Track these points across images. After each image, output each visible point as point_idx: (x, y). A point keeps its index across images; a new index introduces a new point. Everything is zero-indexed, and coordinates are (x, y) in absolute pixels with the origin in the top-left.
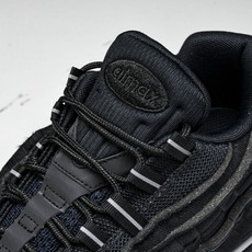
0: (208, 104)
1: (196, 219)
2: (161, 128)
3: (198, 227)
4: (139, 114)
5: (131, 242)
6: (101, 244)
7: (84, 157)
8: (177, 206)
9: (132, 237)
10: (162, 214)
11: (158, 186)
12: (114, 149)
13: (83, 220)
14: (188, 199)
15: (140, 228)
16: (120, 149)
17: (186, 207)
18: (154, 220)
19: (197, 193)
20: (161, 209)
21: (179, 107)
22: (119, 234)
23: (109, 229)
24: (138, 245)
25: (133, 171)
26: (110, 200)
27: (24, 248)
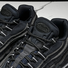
0: (59, 31)
1: (56, 57)
2: (48, 36)
4: (43, 34)
9: (43, 60)
10: (49, 55)
16: (40, 41)
17: (54, 54)
18: (47, 57)
19: (56, 51)
21: (52, 31)
22: (40, 59)
23: (38, 58)
24: (44, 62)
25: (44, 46)
26: (38, 52)
27: (20, 62)
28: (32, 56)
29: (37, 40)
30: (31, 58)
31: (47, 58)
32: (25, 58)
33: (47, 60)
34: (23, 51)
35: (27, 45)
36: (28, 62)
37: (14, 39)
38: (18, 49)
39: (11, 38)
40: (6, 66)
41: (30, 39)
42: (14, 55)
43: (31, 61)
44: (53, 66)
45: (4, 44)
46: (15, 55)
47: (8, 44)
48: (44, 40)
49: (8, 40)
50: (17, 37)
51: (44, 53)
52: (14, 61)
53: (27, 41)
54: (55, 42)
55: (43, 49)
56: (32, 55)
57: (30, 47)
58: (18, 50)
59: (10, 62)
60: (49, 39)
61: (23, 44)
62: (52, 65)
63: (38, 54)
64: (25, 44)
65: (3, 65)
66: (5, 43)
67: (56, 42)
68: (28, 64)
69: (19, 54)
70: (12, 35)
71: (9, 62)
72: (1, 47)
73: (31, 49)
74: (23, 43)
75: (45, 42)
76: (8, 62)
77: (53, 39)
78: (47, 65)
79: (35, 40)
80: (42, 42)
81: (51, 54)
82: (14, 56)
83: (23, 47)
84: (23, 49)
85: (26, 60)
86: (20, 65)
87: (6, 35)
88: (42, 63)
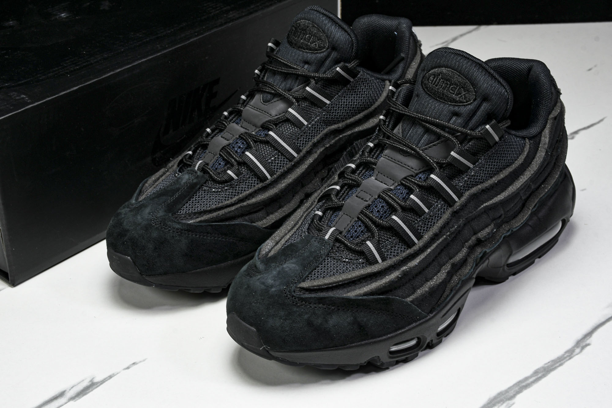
1: (501, 197)
2: (471, 118)
3: (502, 203)
5: (450, 210)
6: (426, 210)
7: (408, 146)
8: (486, 184)
9: (451, 206)
10: (474, 190)
11: (471, 166)
12: (433, 137)
13: (411, 191)
14: (495, 180)
15: (456, 199)
16: (439, 137)
17: (492, 187)
18: (467, 194)
19: (502, 176)
20: (473, 186)
22: (440, 204)
23: (432, 199)
24: (455, 214)
25: (452, 153)
26: (432, 176)
27: (362, 212)
28: (405, 191)
29: (427, 131)
30: (405, 199)
31: (463, 199)
32: (379, 196)
33: (464, 206)
34: (370, 176)
35: (386, 152)
36: (393, 210)
37: (337, 139)
38: (353, 166)
39: (326, 136)
40: (308, 229)
41: (398, 130)
42: (338, 188)
43: (404, 209)
44: (487, 230)
45: (301, 154)
46: (342, 187)
47: (315, 156)
48: (452, 132)
49: (315, 140)
50: (349, 133)
51: (455, 182)
52: (339, 208)
53: (389, 138)
54: (497, 139)
55: (449, 165)
56: (406, 187)
57: (399, 157)
58: (354, 171)
59: (324, 213)
60: (473, 129)
61: (372, 150)
62: (483, 229)
63: (429, 182)
64: (381, 152)
65: (297, 226)
66: (304, 151)
67: (500, 139)
68: (394, 217)
69: (358, 185)
70: (328, 123)
71: (320, 213)
72: (289, 165)
73: (402, 165)
74: (371, 145)
75: (457, 137)
76: (317, 212)
77: (488, 127)
78: (465, 225)
79: (420, 130)
80: (447, 139)
81: (479, 187)
82: (338, 192)
83: (372, 160)
84: (373, 169)
85: (384, 204)
86: (363, 222)
87: (306, 123)
88: (446, 216)
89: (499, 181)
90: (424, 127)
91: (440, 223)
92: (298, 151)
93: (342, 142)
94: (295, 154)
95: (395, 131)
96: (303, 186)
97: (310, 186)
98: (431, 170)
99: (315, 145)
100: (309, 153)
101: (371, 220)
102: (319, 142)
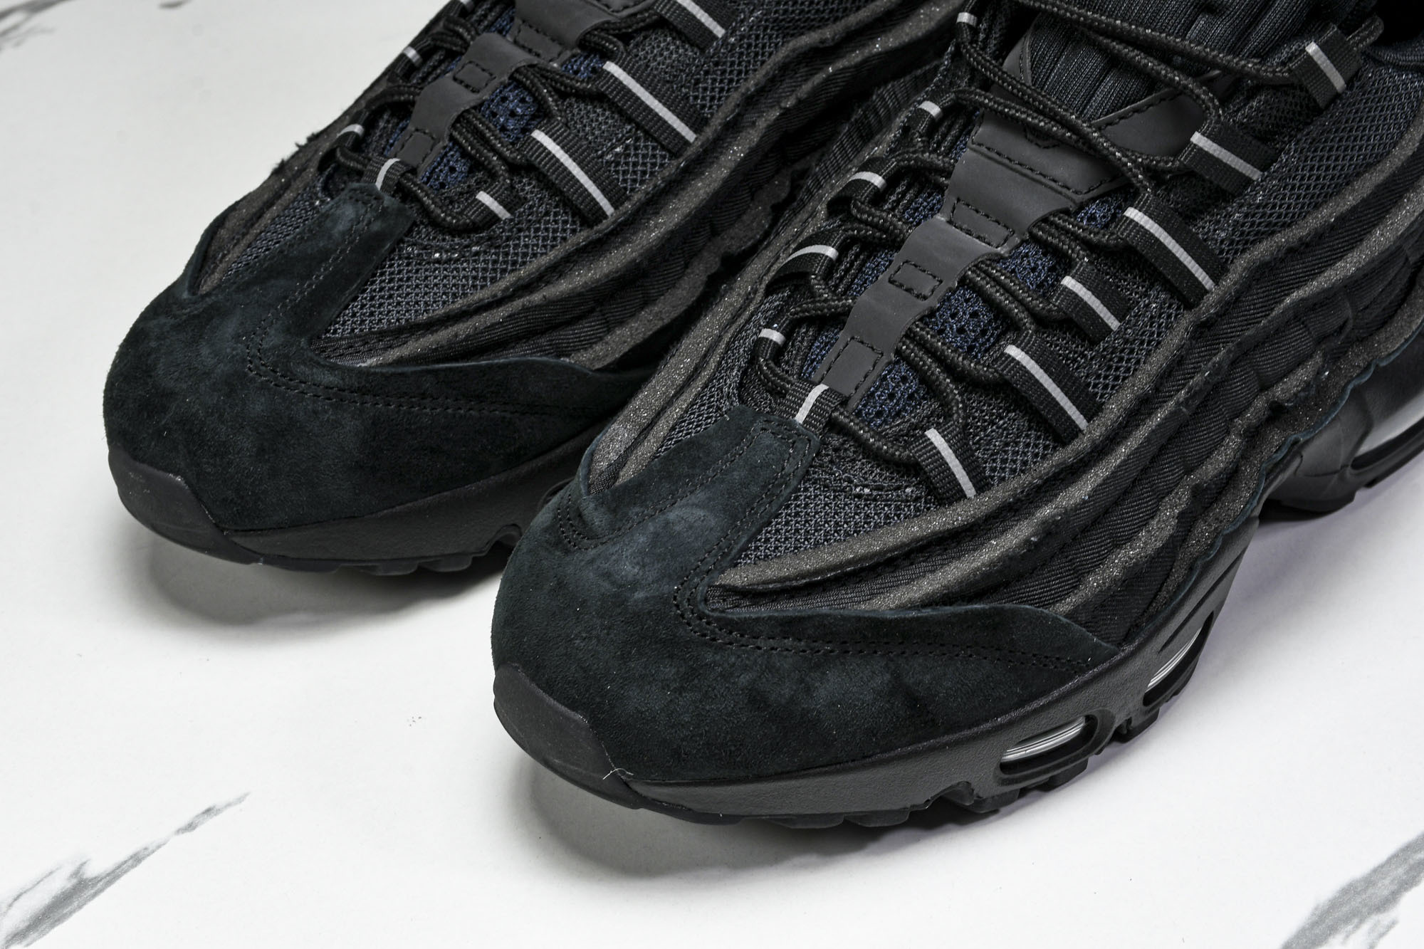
1: (1347, 267)
2: (1256, 19)
3: (1352, 286)
5: (1186, 320)
6: (1114, 323)
7: (1053, 117)
8: (1301, 231)
9: (1189, 306)
10: (1262, 250)
11: (1256, 175)
12: (1133, 85)
13: (1064, 264)
14: (1328, 213)
15: (1207, 282)
16: (1151, 82)
17: (1319, 237)
18: (1239, 267)
19: (1350, 200)
20: (1260, 237)
22: (1155, 301)
23: (1131, 287)
24: (1203, 330)
25: (1197, 138)
26: (1132, 213)
27: (909, 335)
28: (1046, 262)
29: (1114, 63)
30: (1048, 288)
31: (1230, 280)
32: (963, 281)
33: (1230, 305)
34: (933, 210)
35: (982, 132)
36: (1008, 327)
37: (819, 78)
38: (877, 180)
39: (785, 69)
40: (741, 386)
41: (1019, 59)
42: (831, 252)
43: (1042, 322)
44: (1303, 375)
45: (709, 132)
46: (843, 250)
47: (751, 137)
48: (1195, 67)
49: (751, 85)
50: (856, 57)
51: (1203, 227)
52: (837, 319)
53: (986, 85)
54: (1339, 82)
55: (1186, 175)
56: (1047, 249)
57: (1026, 151)
58: (878, 197)
59: (788, 335)
60: (1263, 55)
61: (934, 124)
62: (1290, 371)
63: (1123, 233)
64: (966, 130)
65: (705, 374)
66: (716, 123)
67: (1349, 83)
68: (1013, 351)
69: (894, 243)
70: (789, 29)
71: (776, 336)
72: (673, 167)
73: (1035, 177)
74: (933, 109)
75: (1210, 83)
76: (766, 333)
77: (1312, 48)
78: (1234, 363)
79: (1092, 63)
80: (1178, 93)
81: (1281, 239)
82: (832, 265)
83: (939, 161)
84: (940, 189)
85: (979, 306)
86: (913, 366)
87: (719, 31)
88: (1175, 339)
89: (1342, 219)
90: (1103, 50)
91: (1157, 361)
92: (697, 124)
93: (834, 90)
94: (689, 135)
95: (1009, 62)
96: (715, 233)
97: (737, 230)
98: (1129, 195)
99: (751, 102)
100: (733, 127)
101: (940, 359)
102: (762, 91)
